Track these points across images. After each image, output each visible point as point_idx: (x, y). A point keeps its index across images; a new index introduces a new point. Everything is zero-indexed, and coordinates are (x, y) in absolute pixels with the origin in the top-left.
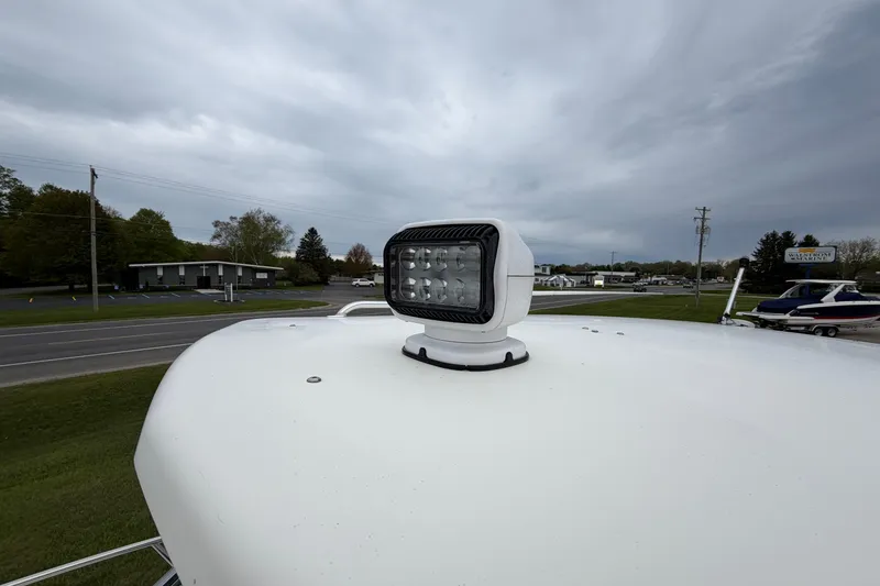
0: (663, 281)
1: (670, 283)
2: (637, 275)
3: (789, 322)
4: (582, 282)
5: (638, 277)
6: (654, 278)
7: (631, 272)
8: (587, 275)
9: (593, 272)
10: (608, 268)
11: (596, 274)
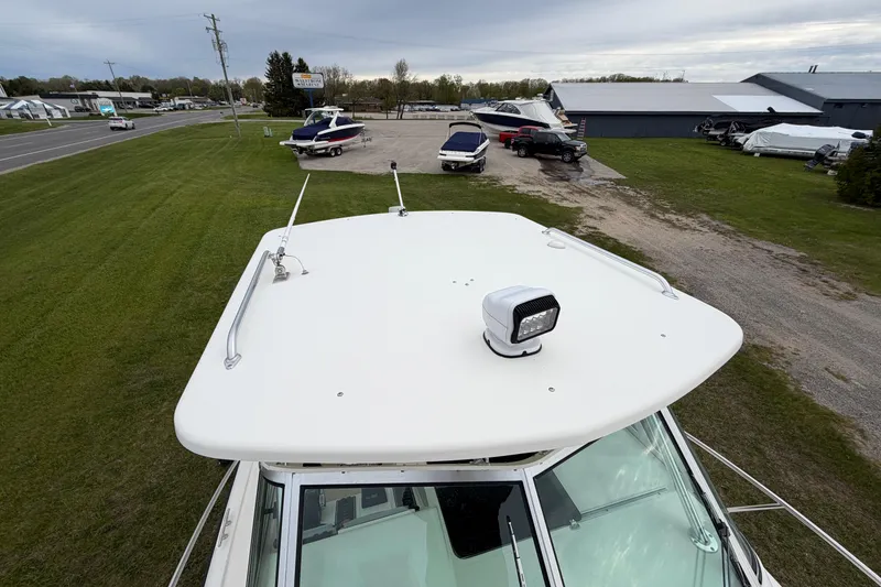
0: (189, 105)
1: (197, 106)
2: (155, 97)
3: (316, 147)
4: (78, 110)
5: (157, 100)
6: (178, 102)
7: (144, 90)
8: (82, 97)
9: (90, 93)
10: (107, 87)
11: (96, 97)
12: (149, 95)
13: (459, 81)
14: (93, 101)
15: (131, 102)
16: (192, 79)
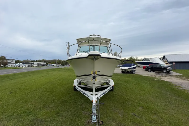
0: (55, 65)
4: (29, 66)
6: (52, 65)
7: (45, 62)
8: (30, 63)
9: (32, 62)
10: (36, 61)
11: (33, 63)
12: (46, 63)
13: (137, 58)
14: (33, 64)
15: (41, 64)
16: (57, 60)
